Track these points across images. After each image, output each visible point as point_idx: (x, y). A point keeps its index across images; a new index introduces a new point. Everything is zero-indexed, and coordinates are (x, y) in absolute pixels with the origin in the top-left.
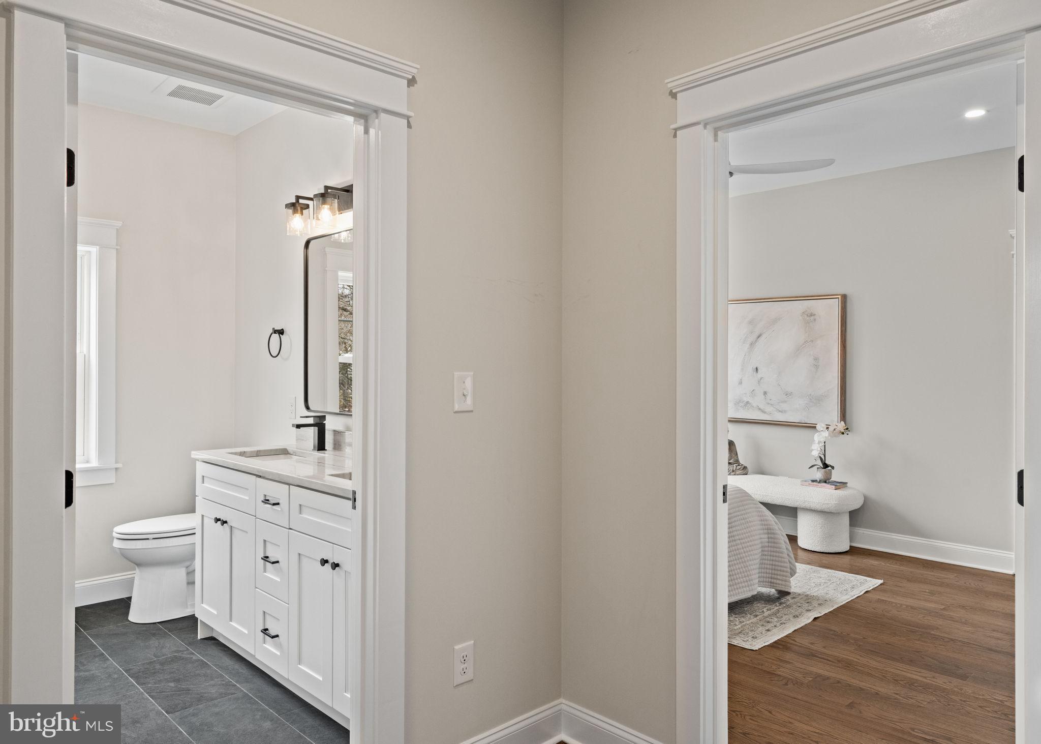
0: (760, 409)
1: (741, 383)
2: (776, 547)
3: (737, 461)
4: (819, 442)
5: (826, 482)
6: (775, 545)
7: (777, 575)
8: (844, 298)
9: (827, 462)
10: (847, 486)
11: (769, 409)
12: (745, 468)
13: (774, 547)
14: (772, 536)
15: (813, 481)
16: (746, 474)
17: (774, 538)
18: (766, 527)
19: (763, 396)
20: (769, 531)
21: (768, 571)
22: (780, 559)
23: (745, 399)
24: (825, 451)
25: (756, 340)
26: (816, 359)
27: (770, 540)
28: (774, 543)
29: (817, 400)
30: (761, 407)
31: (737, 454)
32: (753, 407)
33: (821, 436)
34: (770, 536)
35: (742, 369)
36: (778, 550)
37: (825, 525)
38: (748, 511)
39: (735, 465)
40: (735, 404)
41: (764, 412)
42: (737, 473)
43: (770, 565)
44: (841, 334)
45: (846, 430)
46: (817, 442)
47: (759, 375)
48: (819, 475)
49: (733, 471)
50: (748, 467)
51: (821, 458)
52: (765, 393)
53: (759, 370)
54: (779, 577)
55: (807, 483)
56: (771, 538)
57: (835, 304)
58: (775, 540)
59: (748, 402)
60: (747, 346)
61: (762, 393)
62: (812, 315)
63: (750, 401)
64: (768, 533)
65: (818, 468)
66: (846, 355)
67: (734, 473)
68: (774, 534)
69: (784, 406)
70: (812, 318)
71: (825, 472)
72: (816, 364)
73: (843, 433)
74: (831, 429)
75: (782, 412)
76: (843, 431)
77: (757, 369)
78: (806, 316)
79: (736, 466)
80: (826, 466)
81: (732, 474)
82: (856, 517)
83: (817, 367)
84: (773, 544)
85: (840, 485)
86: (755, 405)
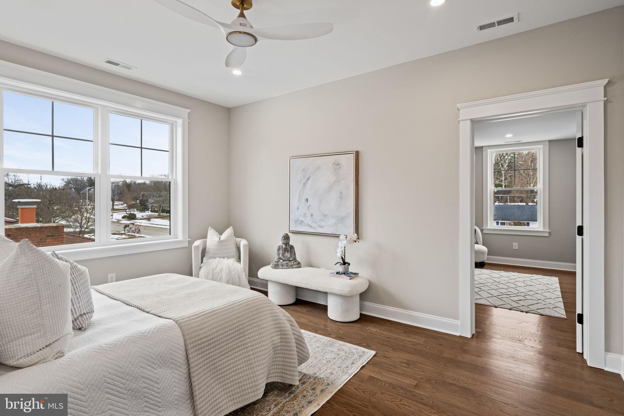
0: (309, 225)
1: (298, 209)
2: (287, 346)
3: (295, 259)
4: (341, 247)
5: (345, 274)
6: (286, 344)
7: (287, 370)
8: (357, 154)
9: (346, 261)
10: (358, 276)
11: (314, 225)
12: (299, 263)
13: (285, 346)
14: (284, 336)
15: (338, 273)
16: (300, 267)
17: (286, 338)
18: (279, 329)
19: (311, 217)
20: (282, 333)
21: (280, 367)
22: (290, 356)
23: (301, 219)
24: (345, 253)
25: (307, 182)
26: (341, 193)
27: (282, 340)
28: (286, 342)
29: (341, 220)
30: (310, 224)
31: (295, 254)
32: (305, 224)
33: (342, 243)
34: (282, 336)
35: (299, 200)
36: (288, 348)
37: (343, 304)
38: (263, 318)
39: (292, 262)
40: (295, 222)
41: (311, 227)
42: (294, 266)
43: (282, 361)
44: (356, 177)
45: (358, 240)
46: (340, 247)
47: (309, 204)
48: (341, 269)
49: (291, 266)
50: (301, 262)
51: (342, 257)
52: (312, 215)
53: (308, 200)
54: (288, 372)
55: (333, 275)
56: (283, 338)
57: (352, 157)
58: (287, 340)
59: (302, 221)
60: (302, 185)
61: (310, 215)
62: (338, 164)
63: (304, 220)
64: (281, 335)
65: (340, 264)
66: (358, 190)
67: (291, 267)
68: (285, 334)
69: (323, 223)
70: (339, 166)
71: (345, 267)
72: (341, 196)
73: (356, 241)
74: (348, 238)
75: (321, 227)
76: (356, 240)
77: (307, 200)
78: (335, 165)
79: (294, 262)
80: (345, 263)
81: (290, 267)
82: (363, 296)
83: (341, 198)
84: (284, 344)
85: (353, 275)
86: (306, 223)
